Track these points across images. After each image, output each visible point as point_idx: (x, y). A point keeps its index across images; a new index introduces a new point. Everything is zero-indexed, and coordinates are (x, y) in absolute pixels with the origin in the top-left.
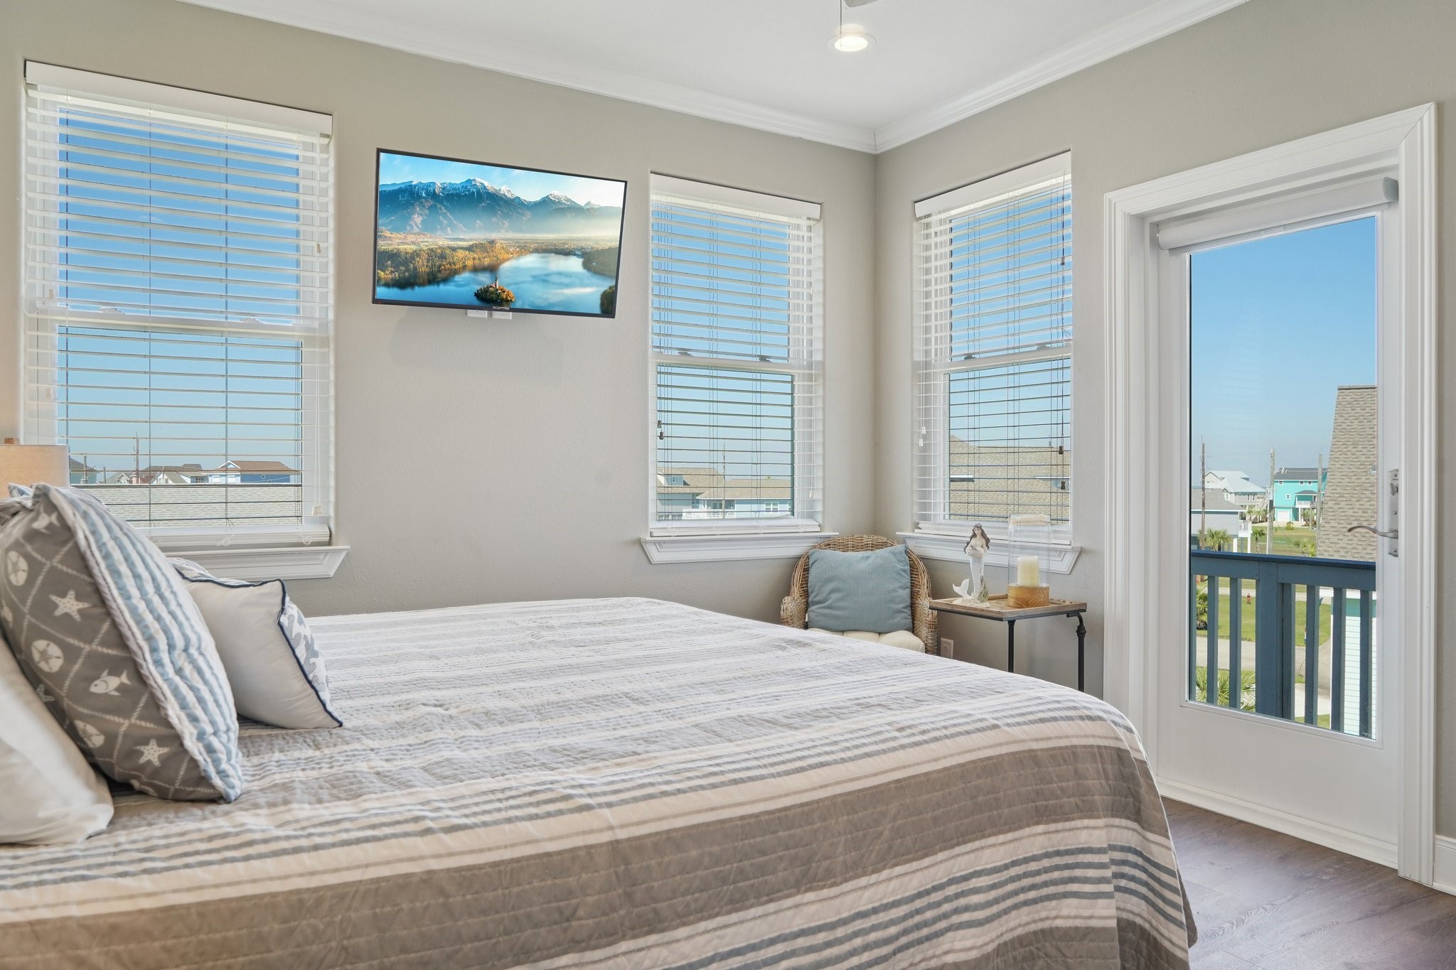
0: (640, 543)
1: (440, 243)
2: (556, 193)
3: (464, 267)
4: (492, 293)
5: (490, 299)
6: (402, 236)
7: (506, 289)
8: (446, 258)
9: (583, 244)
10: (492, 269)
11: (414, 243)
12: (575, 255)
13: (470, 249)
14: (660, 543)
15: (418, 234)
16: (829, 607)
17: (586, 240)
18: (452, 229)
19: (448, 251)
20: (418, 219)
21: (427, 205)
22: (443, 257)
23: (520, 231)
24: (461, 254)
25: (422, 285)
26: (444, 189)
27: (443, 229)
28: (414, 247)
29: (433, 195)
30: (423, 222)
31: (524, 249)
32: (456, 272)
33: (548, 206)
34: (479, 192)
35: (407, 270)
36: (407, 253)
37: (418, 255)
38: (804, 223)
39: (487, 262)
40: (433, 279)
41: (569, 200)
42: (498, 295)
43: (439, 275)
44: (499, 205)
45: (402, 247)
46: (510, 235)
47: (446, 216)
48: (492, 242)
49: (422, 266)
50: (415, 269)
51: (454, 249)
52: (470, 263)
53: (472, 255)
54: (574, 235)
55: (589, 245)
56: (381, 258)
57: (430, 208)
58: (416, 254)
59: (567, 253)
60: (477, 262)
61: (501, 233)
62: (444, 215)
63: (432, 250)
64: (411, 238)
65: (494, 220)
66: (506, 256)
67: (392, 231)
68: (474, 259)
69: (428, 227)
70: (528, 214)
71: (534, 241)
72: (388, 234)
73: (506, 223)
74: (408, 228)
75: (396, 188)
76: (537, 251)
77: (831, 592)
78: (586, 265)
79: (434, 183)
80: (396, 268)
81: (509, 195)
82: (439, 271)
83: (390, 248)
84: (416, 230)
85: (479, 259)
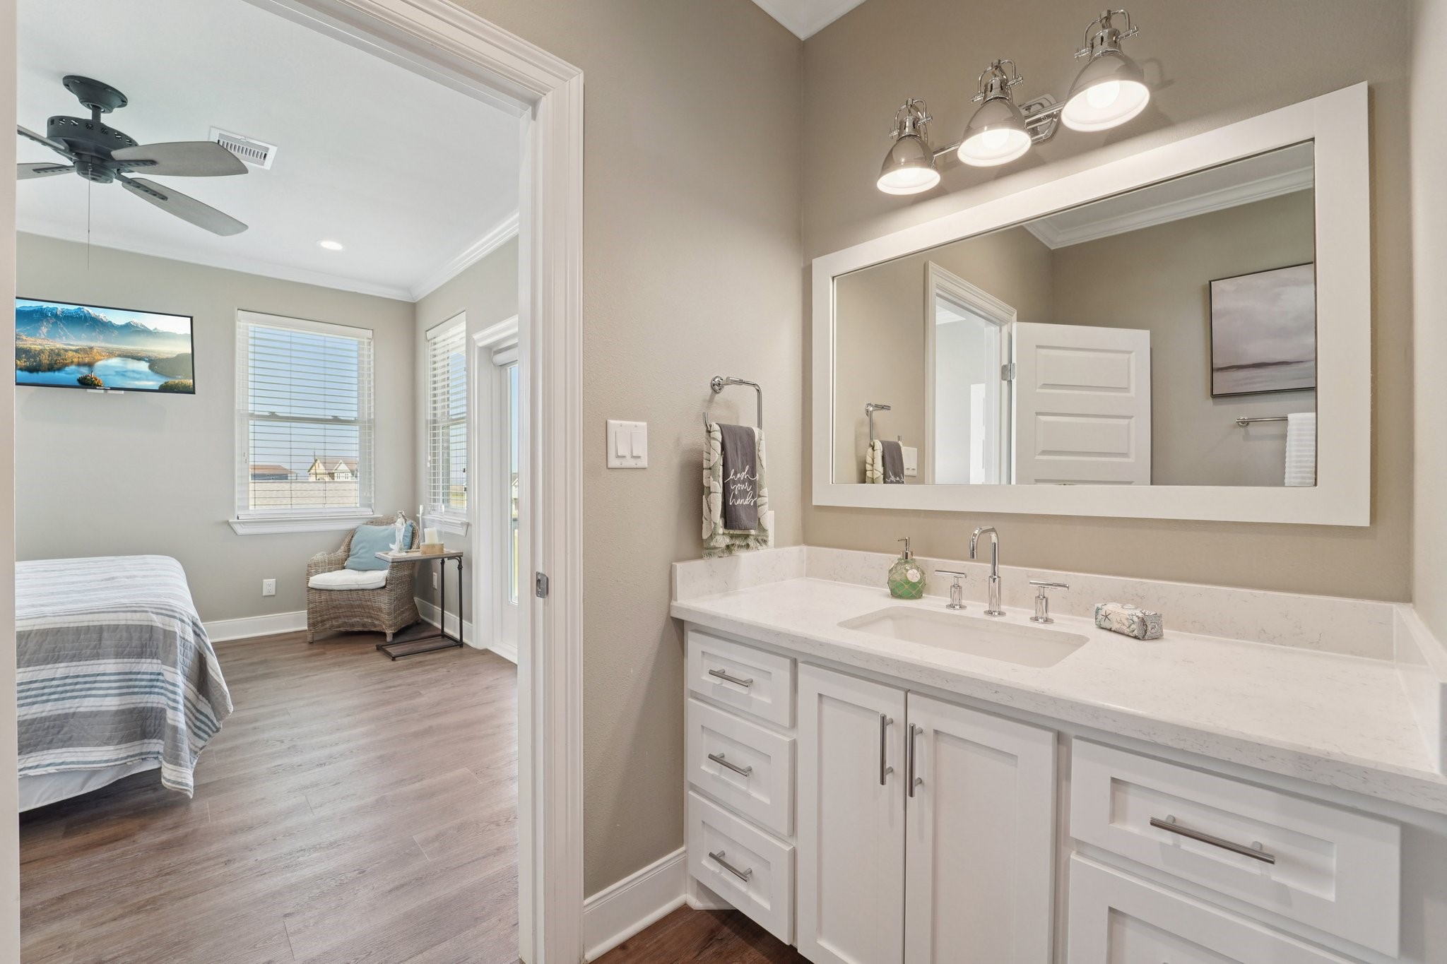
0: (228, 523)
1: (58, 346)
2: (135, 321)
3: (72, 362)
4: (88, 380)
5: (86, 383)
6: (33, 339)
7: (98, 378)
8: (60, 356)
9: (150, 354)
10: (90, 365)
11: (40, 344)
12: (144, 360)
13: (76, 351)
14: (243, 523)
15: (44, 339)
16: (358, 557)
17: (152, 351)
18: (66, 338)
19: (62, 352)
20: (44, 330)
21: (51, 321)
22: (59, 355)
23: (110, 343)
24: (70, 354)
25: (44, 371)
26: (62, 312)
27: (60, 337)
28: (40, 347)
29: (56, 316)
30: (48, 332)
31: (111, 354)
32: (66, 365)
33: (129, 328)
34: (85, 316)
35: (35, 361)
36: (35, 350)
37: (43, 352)
38: (366, 341)
39: (87, 360)
40: (51, 368)
41: (143, 326)
42: (93, 382)
43: (56, 366)
44: (98, 325)
45: (32, 346)
46: (103, 345)
47: (63, 330)
48: (91, 348)
49: (45, 359)
50: (40, 361)
51: (66, 351)
52: (76, 360)
53: (78, 355)
54: (144, 348)
55: (153, 355)
56: (20, 352)
57: (53, 324)
58: (41, 352)
59: (139, 359)
60: (80, 360)
61: (98, 343)
62: (62, 329)
63: (52, 350)
64: (39, 341)
65: (94, 334)
66: (99, 358)
67: (27, 336)
68: (79, 358)
69: (50, 335)
70: (116, 332)
71: (118, 350)
72: (24, 338)
73: (101, 337)
74: (38, 335)
75: (32, 309)
76: (119, 356)
77: (360, 549)
78: (150, 367)
79: (57, 308)
80: (28, 359)
81: (104, 320)
82: (56, 364)
83: (25, 346)
84: (43, 336)
85: (82, 358)
